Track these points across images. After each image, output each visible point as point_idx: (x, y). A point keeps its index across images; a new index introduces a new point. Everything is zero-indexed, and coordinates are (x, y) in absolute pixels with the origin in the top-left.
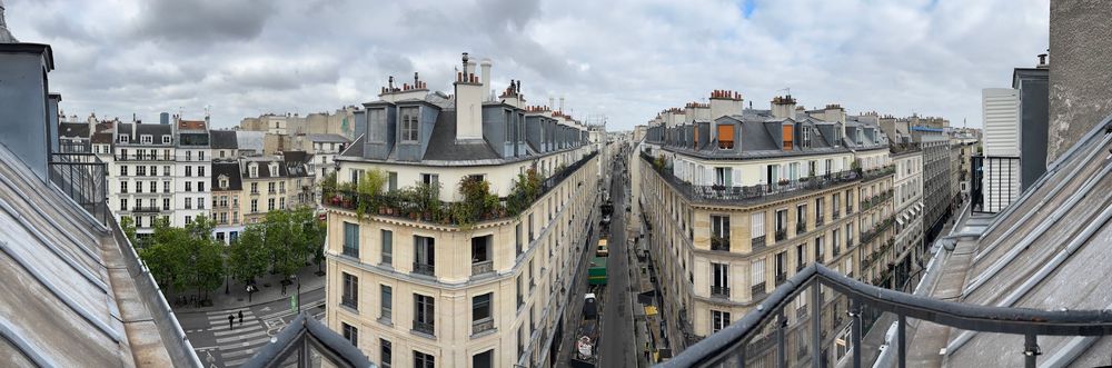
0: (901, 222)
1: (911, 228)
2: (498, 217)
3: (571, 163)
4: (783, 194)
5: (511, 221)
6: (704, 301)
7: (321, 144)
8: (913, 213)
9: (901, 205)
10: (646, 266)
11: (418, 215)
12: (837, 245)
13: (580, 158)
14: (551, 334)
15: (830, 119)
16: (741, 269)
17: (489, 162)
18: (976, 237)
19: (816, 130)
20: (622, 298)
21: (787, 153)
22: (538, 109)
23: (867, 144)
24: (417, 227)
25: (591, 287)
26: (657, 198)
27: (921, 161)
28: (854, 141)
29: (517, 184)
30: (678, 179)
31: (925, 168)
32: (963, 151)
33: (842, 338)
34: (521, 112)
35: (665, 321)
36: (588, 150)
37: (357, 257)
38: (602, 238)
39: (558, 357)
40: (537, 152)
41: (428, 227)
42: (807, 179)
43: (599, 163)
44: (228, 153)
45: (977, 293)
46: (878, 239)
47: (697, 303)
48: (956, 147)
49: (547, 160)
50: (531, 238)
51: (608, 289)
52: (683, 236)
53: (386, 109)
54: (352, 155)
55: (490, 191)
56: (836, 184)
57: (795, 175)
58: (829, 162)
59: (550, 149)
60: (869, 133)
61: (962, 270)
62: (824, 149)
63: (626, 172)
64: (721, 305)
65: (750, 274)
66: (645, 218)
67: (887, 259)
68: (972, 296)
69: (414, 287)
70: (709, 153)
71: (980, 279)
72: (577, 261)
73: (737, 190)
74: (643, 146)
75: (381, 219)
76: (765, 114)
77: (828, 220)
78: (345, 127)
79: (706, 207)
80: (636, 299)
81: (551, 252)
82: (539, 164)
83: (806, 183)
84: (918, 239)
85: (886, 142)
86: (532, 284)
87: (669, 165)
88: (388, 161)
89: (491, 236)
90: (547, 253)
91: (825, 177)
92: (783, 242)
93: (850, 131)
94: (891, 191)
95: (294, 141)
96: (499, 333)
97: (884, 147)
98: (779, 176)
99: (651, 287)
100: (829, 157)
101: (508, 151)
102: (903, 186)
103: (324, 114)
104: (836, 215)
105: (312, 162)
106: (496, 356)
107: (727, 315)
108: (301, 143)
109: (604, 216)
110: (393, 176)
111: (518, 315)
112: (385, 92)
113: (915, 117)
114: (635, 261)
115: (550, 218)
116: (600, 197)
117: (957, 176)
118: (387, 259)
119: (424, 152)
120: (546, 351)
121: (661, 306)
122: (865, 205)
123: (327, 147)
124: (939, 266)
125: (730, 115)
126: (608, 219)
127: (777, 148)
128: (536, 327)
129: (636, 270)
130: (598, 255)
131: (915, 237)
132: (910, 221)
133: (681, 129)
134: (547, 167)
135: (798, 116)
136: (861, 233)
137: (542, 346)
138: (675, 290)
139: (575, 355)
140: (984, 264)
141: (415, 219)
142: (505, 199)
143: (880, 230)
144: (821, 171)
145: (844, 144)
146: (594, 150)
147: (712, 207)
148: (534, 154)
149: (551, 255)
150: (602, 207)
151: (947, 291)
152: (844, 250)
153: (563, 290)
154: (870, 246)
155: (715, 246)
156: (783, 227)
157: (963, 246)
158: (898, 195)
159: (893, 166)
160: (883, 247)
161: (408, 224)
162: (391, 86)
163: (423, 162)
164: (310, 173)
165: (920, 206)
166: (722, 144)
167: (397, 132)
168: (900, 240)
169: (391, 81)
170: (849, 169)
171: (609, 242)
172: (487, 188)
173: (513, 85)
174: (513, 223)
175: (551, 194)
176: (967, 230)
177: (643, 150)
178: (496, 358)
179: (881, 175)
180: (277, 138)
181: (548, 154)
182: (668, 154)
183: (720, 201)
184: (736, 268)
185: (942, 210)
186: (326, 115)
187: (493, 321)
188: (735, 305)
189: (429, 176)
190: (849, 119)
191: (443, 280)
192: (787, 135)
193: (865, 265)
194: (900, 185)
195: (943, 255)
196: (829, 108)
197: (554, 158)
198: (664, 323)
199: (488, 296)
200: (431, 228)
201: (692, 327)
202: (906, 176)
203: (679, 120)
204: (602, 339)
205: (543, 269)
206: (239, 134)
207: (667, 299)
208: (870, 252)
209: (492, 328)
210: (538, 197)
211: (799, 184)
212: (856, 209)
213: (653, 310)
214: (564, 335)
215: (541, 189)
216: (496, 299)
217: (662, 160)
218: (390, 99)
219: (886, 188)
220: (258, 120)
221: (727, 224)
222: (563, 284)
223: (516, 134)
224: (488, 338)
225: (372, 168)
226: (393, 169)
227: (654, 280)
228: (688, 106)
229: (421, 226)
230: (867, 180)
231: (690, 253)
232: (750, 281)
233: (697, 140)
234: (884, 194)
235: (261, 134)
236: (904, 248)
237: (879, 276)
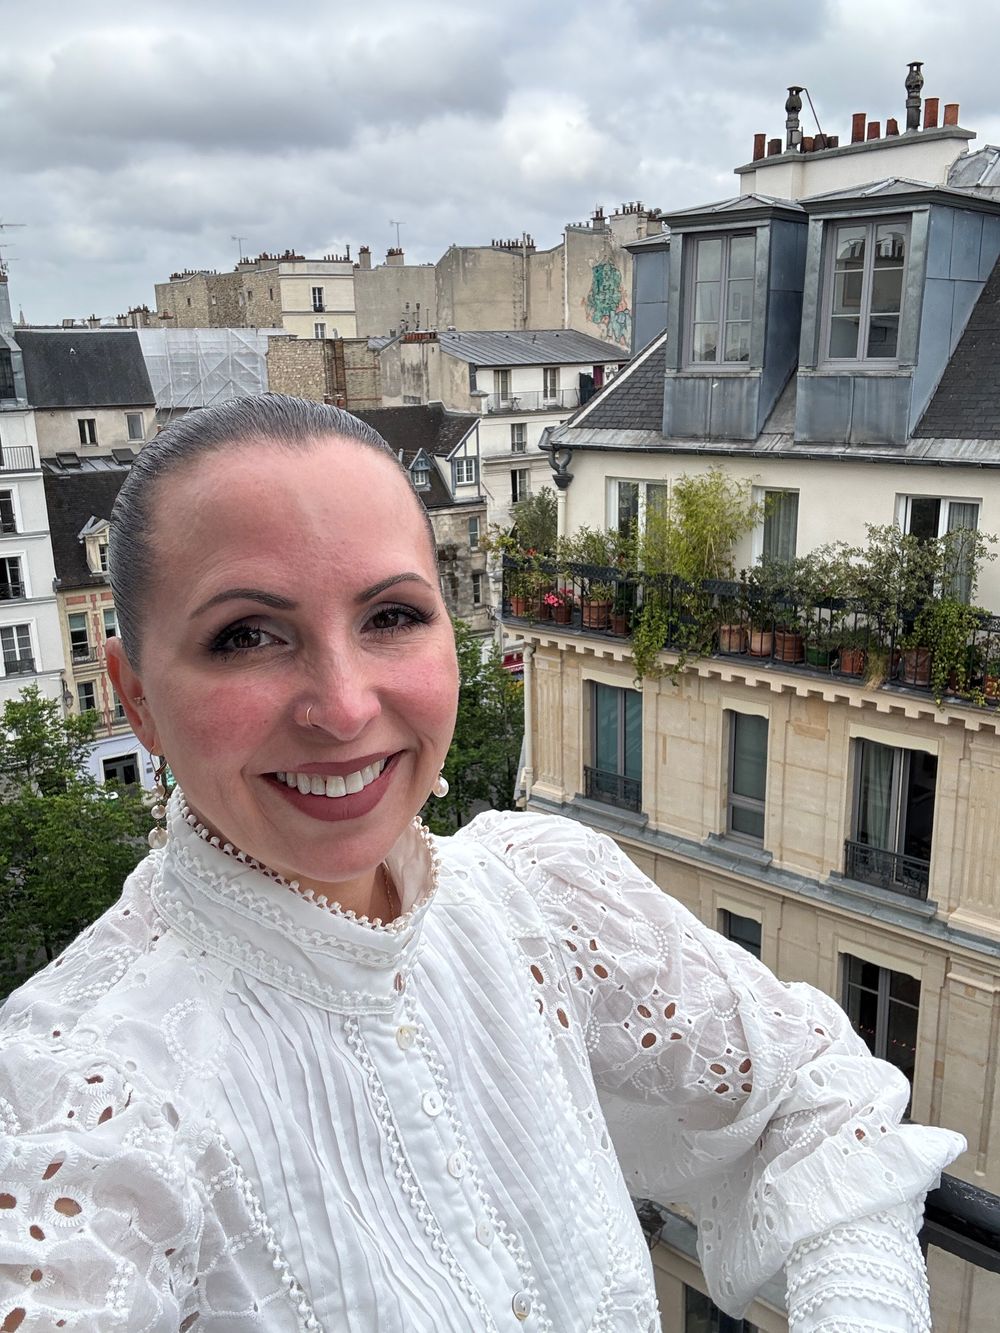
7: (503, 372)
11: (877, 662)
24: (869, 706)
37: (636, 806)
41: (912, 709)
44: (111, 427)
53: (764, 235)
54: (619, 425)
69: (842, 930)
75: (727, 673)
78: (601, 298)
88: (764, 445)
95: (390, 368)
103: (511, 248)
105: (469, 448)
108: (418, 372)
110: (784, 503)
112: (766, 154)
118: (745, 820)
119: (918, 406)
123: (527, 385)
141: (859, 676)
161: (829, 693)
162: (792, 125)
163: (914, 448)
164: (461, 494)
167: (807, 325)
169: (793, 108)
180: (317, 356)
186: (520, 250)
189: (936, 503)
191: (960, 918)
200: (926, 717)
206: (152, 343)
218: (782, 187)
220: (233, 280)
225: (696, 473)
226: (779, 478)
229: (884, 704)
235: (252, 340)
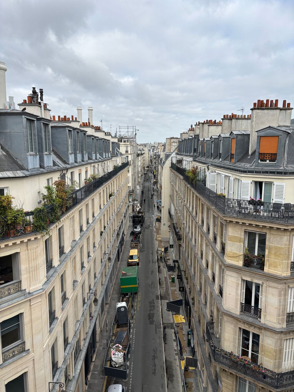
2: (24, 233)
3: (101, 174)
5: (39, 237)
6: (233, 317)
10: (175, 275)
13: (111, 169)
14: (84, 346)
16: (275, 292)
17: (10, 174)
20: (152, 305)
22: (65, 119)
25: (123, 295)
26: (188, 209)
29: (44, 197)
30: (210, 191)
34: (46, 122)
35: (192, 331)
36: (119, 161)
38: (133, 248)
39: (92, 367)
40: (65, 162)
43: (130, 175)
47: (225, 318)
49: (76, 171)
50: (62, 252)
51: (139, 297)
52: (214, 249)
55: (13, 206)
59: (79, 159)
63: (156, 183)
64: (250, 324)
65: (285, 300)
66: (175, 228)
70: (247, 166)
72: (109, 271)
73: (277, 206)
74: (174, 158)
79: (241, 222)
80: (165, 308)
81: (82, 264)
82: (68, 175)
86: (64, 298)
87: (201, 177)
89: (17, 254)
90: (79, 266)
96: (32, 354)
99: (179, 296)
101: (33, 162)
106: (30, 380)
107: (256, 337)
109: (135, 225)
111: (50, 332)
114: (165, 270)
115: (81, 230)
116: (131, 208)
120: (81, 363)
121: (189, 315)
125: (275, 125)
126: (138, 229)
128: (70, 340)
129: (166, 278)
130: (130, 265)
133: (216, 141)
134: (76, 178)
137: (76, 358)
138: (203, 301)
139: (109, 363)
142: (31, 213)
146: (125, 161)
147: (247, 223)
148: (62, 165)
149: (83, 267)
150: (134, 217)
153: (96, 301)
155: (248, 262)
166: (263, 157)
171: (140, 251)
172: (9, 203)
173: (34, 92)
174: (42, 238)
175: (81, 206)
177: (174, 161)
178: (30, 381)
181: (77, 165)
182: (201, 167)
183: (257, 217)
184: (270, 290)
187: (24, 343)
188: (267, 329)
197: (83, 169)
198: (191, 333)
199: (18, 318)
201: (219, 340)
203: (215, 132)
204: (133, 348)
205: (75, 282)
207: (194, 310)
209: (24, 350)
210: (68, 209)
213: (181, 319)
214: (98, 345)
215: (71, 201)
216: (26, 319)
217: (195, 172)
221: (263, 242)
222: (95, 295)
223: (40, 144)
224: (20, 362)
227: (182, 289)
228: (225, 118)
231: (220, 267)
232: (285, 308)
233: (233, 152)
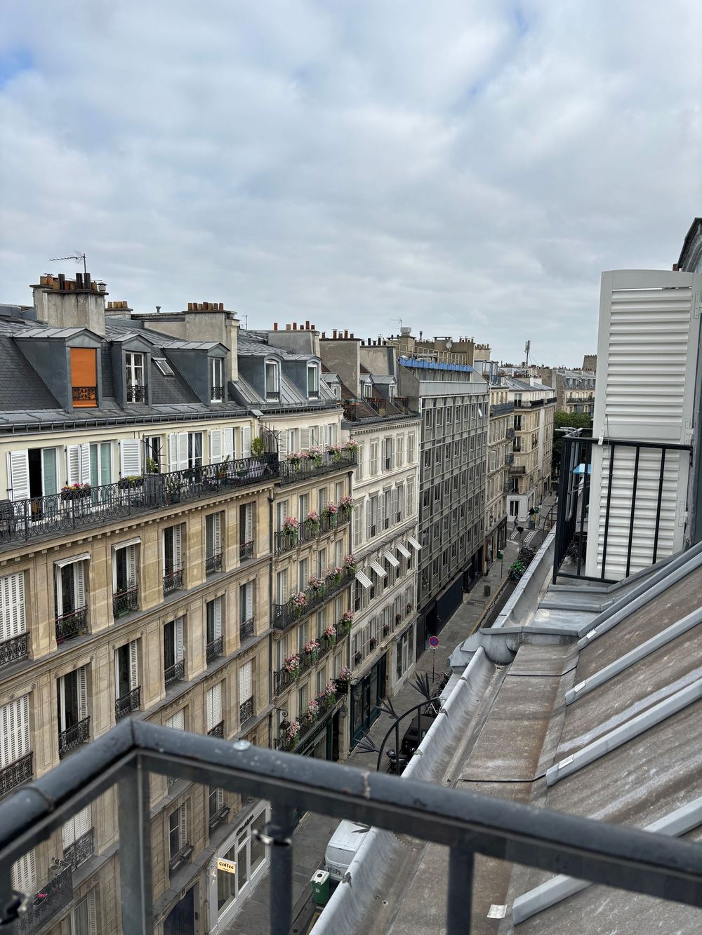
0: (366, 582)
1: (388, 596)
4: (74, 523)
8: (395, 562)
9: (366, 543)
12: (217, 634)
15: (200, 337)
18: (569, 638)
19: (160, 361)
21: (84, 416)
23: (290, 397)
27: (418, 441)
28: (259, 389)
31: (426, 457)
32: (518, 422)
33: (229, 856)
42: (139, 482)
45: (584, 778)
46: (313, 621)
48: (502, 410)
56: (211, 489)
57: (107, 472)
58: (197, 438)
60: (295, 372)
61: (533, 716)
62: (183, 407)
67: (333, 668)
68: (568, 785)
71: (588, 745)
76: (20, 315)
77: (196, 578)
83: (139, 492)
84: (404, 624)
85: (334, 394)
91: (187, 474)
92: (76, 643)
93: (249, 366)
94: (345, 508)
97: (330, 406)
98: (62, 476)
100: (197, 426)
102: (374, 498)
104: (214, 565)
113: (405, 336)
117: (499, 481)
122: (285, 539)
124: (472, 699)
127: (56, 404)
131: (398, 619)
132: (386, 582)
135: (112, 326)
136: (274, 606)
140: (595, 709)
143: (317, 598)
144: (175, 460)
145: (234, 396)
151: (499, 762)
152: (233, 645)
154: (294, 636)
156: (78, 604)
157: (533, 657)
158: (361, 518)
159: (352, 450)
160: (324, 639)
165: (410, 547)
168: (364, 624)
170: (246, 453)
176: (543, 619)
179: (321, 472)
185: (461, 560)
190: (247, 337)
192: (83, 372)
193: (283, 679)
194: (365, 495)
195: (483, 673)
196: (194, 309)
202: (381, 474)
208: (294, 650)
211: (115, 493)
212: (263, 550)
219: (333, 500)
230: (289, 480)
234: (329, 514)
236: (373, 644)
237: (314, 708)
